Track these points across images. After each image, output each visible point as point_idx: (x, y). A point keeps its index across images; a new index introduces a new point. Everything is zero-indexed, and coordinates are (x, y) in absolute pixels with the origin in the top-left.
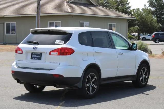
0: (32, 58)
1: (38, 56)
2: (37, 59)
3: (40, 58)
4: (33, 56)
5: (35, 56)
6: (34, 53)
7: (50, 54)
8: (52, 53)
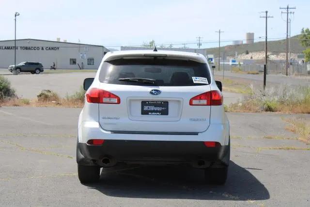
0: (144, 112)
1: (159, 109)
2: (159, 114)
3: (165, 112)
4: (146, 108)
5: (152, 108)
6: (148, 102)
7: (191, 104)
8: (194, 102)
